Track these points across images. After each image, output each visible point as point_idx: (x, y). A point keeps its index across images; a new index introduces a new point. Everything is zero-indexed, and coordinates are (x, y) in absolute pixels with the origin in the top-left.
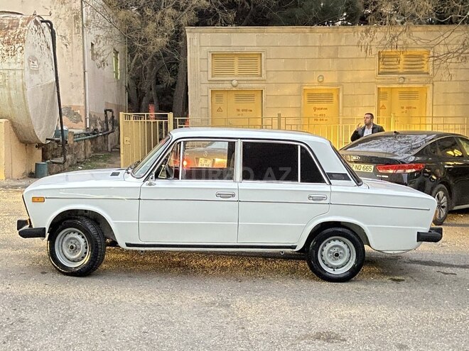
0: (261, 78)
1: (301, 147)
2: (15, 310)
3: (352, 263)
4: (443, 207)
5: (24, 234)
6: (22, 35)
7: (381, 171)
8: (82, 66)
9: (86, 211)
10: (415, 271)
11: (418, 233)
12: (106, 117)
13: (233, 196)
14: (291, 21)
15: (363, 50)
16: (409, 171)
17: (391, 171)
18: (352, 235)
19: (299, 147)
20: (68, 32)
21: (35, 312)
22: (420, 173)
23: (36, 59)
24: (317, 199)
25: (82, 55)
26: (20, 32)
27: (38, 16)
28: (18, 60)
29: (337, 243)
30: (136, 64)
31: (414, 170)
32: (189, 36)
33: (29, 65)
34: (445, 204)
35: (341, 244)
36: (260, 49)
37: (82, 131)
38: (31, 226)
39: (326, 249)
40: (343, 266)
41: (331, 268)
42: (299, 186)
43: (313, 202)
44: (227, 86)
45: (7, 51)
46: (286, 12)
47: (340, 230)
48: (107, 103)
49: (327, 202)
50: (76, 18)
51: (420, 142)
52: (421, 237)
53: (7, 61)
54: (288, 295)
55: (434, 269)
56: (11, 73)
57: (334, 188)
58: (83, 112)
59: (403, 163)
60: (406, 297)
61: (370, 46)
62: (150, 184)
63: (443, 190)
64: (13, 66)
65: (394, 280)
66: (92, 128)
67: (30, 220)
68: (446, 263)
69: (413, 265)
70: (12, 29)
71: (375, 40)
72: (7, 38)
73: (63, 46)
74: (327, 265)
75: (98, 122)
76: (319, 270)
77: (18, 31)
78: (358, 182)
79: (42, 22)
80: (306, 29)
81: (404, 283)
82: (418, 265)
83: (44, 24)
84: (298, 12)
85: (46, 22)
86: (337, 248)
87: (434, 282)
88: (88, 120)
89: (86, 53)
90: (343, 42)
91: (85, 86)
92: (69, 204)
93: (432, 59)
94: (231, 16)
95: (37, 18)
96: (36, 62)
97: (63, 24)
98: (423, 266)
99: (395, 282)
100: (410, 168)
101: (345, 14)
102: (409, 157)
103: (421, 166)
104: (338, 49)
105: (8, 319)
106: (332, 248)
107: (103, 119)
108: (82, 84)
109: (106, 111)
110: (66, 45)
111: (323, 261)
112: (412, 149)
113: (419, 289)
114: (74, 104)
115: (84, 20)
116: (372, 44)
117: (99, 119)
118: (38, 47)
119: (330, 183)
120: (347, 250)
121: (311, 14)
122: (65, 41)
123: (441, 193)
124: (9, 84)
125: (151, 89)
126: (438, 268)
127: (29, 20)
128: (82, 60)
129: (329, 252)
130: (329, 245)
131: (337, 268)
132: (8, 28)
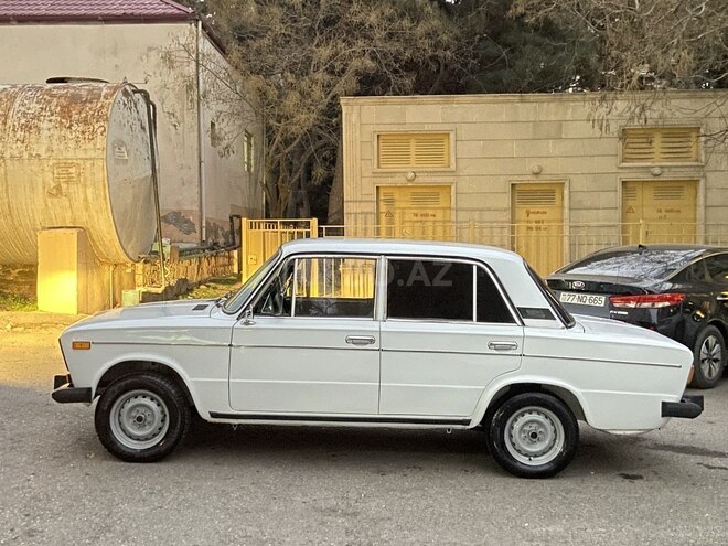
0: (448, 169)
1: (478, 268)
2: (27, 515)
3: (559, 448)
4: (716, 361)
5: (60, 397)
6: (104, 111)
7: (617, 305)
8: (196, 155)
9: (154, 363)
10: (663, 462)
11: (663, 403)
12: (232, 226)
13: (372, 341)
14: (497, 87)
15: (596, 127)
16: (660, 305)
17: (632, 305)
18: (558, 405)
19: (475, 268)
20: (178, 107)
21: (56, 520)
22: (677, 308)
23: (123, 144)
24: (501, 348)
25: (196, 139)
26: (102, 107)
27: (130, 84)
28: (98, 146)
29: (534, 416)
30: (277, 150)
31: (667, 304)
32: (344, 110)
33: (114, 152)
34: (718, 356)
35: (541, 418)
36: (446, 127)
37: (195, 245)
38: (71, 386)
39: (517, 426)
40: (544, 454)
41: (526, 455)
42: (474, 328)
43: (495, 352)
44: (399, 180)
45: (83, 133)
46: (490, 75)
47: (539, 395)
48: (233, 206)
49: (518, 352)
50: (190, 88)
51: (679, 260)
52: (669, 410)
53: (83, 147)
54: (452, 499)
55: (693, 460)
56: (88, 164)
57: (528, 332)
58: (197, 218)
59: (650, 292)
60: (643, 506)
61: (607, 120)
62: (247, 323)
63: (715, 335)
64: (91, 154)
65: (627, 477)
66: (210, 241)
67: (69, 376)
68: (712, 450)
69: (661, 453)
70: (91, 102)
71: (614, 112)
72: (83, 115)
73: (172, 127)
74: (519, 451)
75: (220, 232)
76: (505, 458)
77: (100, 105)
78: (568, 322)
79: (135, 92)
80: (515, 97)
81: (641, 481)
82: (669, 453)
83: (138, 95)
84: (507, 75)
85: (140, 92)
86: (535, 425)
87: (690, 480)
88: (204, 230)
89: (202, 135)
90: (569, 117)
91: (200, 182)
92: (126, 352)
93: (703, 139)
94: (408, 82)
95: (127, 87)
96: (123, 149)
97: (172, 95)
98: (676, 454)
99: (627, 481)
100: (662, 300)
101: (578, 78)
102: (662, 284)
103: (680, 297)
104: (561, 125)
105: (12, 530)
106: (526, 424)
107: (227, 228)
108: (197, 180)
109: (231, 218)
110: (175, 126)
111: (513, 444)
112: (668, 271)
113: (666, 491)
114: (186, 208)
115: (201, 89)
116: (609, 117)
117: (222, 229)
118: (127, 128)
119: (523, 323)
120: (550, 428)
121: (525, 77)
122: (173, 120)
123: (712, 340)
124: (85, 179)
125: (300, 187)
126: (699, 459)
127: (116, 89)
128: (196, 146)
129: (521, 429)
130: (522, 420)
131: (536, 456)
132: (86, 101)
